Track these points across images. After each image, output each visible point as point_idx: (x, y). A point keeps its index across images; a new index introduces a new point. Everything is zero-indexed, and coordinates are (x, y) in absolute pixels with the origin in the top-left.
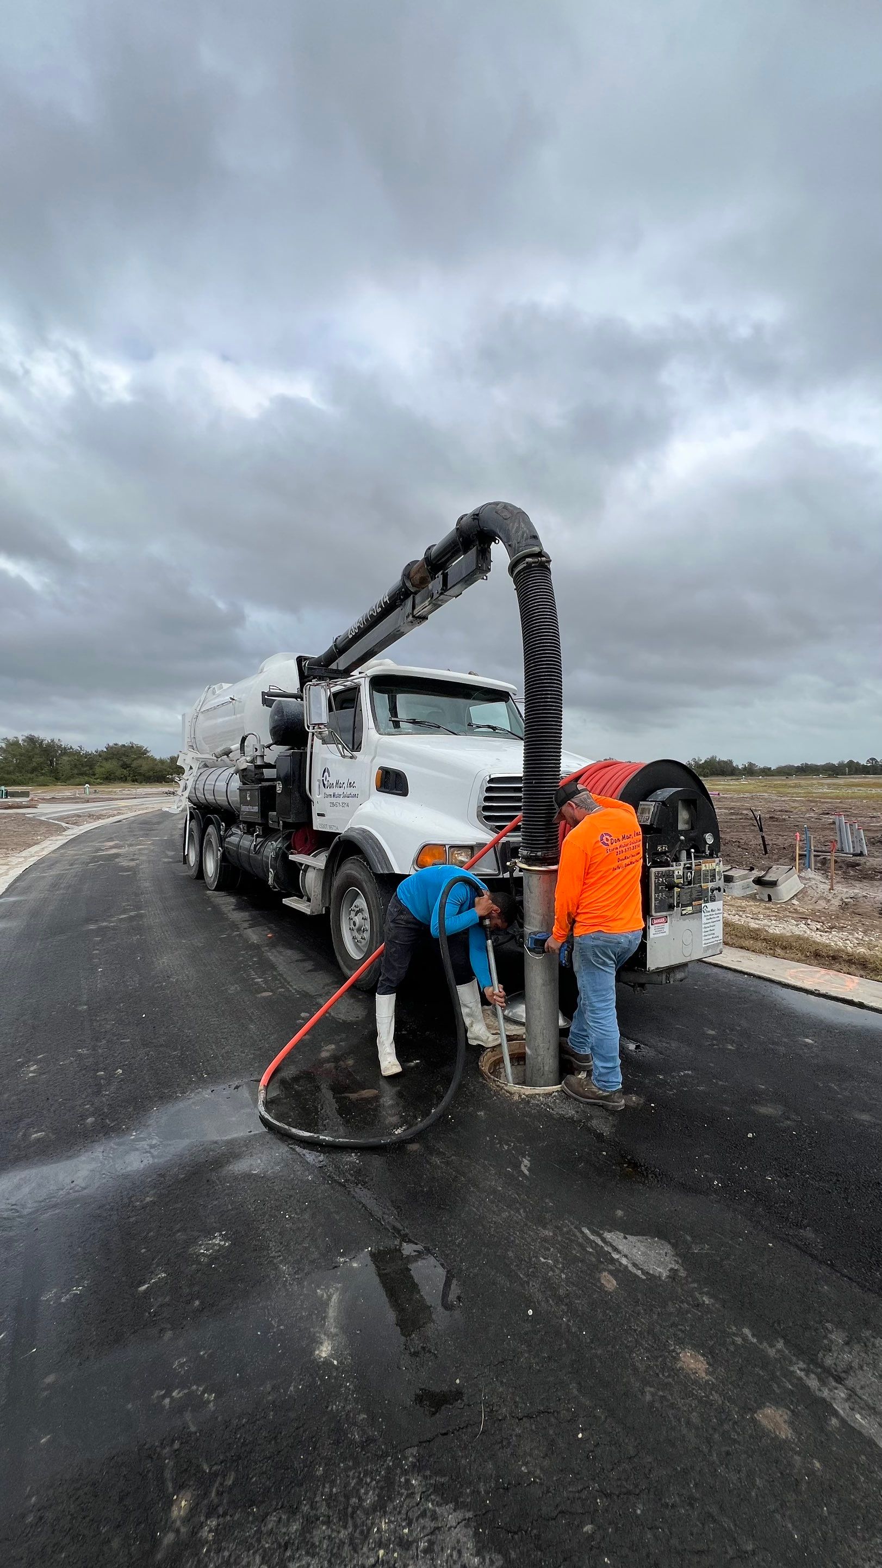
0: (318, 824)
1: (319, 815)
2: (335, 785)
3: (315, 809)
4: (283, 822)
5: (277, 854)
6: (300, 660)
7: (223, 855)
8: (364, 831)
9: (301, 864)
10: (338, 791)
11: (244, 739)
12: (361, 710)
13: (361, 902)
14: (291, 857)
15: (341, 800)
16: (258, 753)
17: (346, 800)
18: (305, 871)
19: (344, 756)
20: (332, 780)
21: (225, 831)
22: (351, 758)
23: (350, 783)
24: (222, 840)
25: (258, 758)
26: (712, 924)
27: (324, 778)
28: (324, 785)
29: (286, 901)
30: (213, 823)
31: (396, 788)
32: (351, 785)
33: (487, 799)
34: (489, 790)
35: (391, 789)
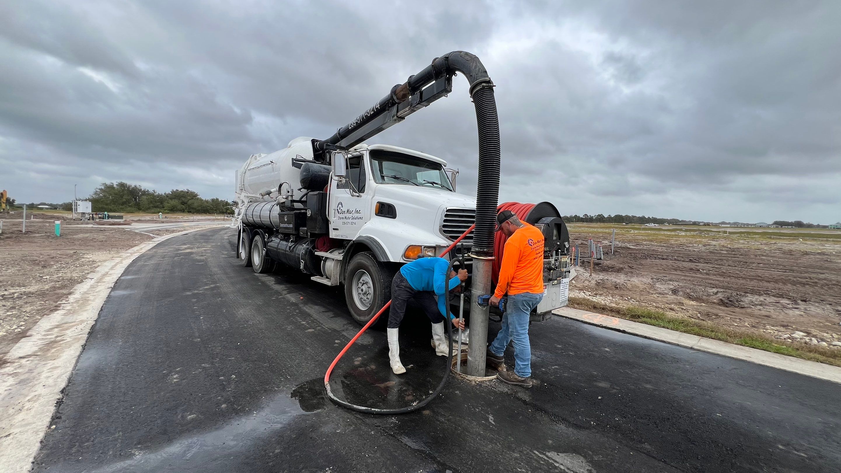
0: (333, 235)
1: (334, 229)
2: (346, 212)
3: (331, 227)
4: (310, 233)
5: (306, 252)
6: (313, 141)
7: (267, 253)
8: (370, 238)
9: (323, 257)
10: (348, 215)
11: (281, 186)
12: (364, 169)
13: (367, 278)
14: (316, 253)
15: (350, 221)
16: (290, 194)
17: (354, 221)
18: (325, 261)
19: (353, 196)
20: (344, 209)
21: (268, 239)
22: (358, 196)
23: (357, 211)
24: (265, 244)
25: (290, 197)
26: (564, 290)
27: (339, 208)
28: (338, 212)
29: (313, 278)
30: (259, 234)
31: (388, 214)
32: (357, 212)
33: (445, 221)
34: (446, 216)
35: (387, 214)
